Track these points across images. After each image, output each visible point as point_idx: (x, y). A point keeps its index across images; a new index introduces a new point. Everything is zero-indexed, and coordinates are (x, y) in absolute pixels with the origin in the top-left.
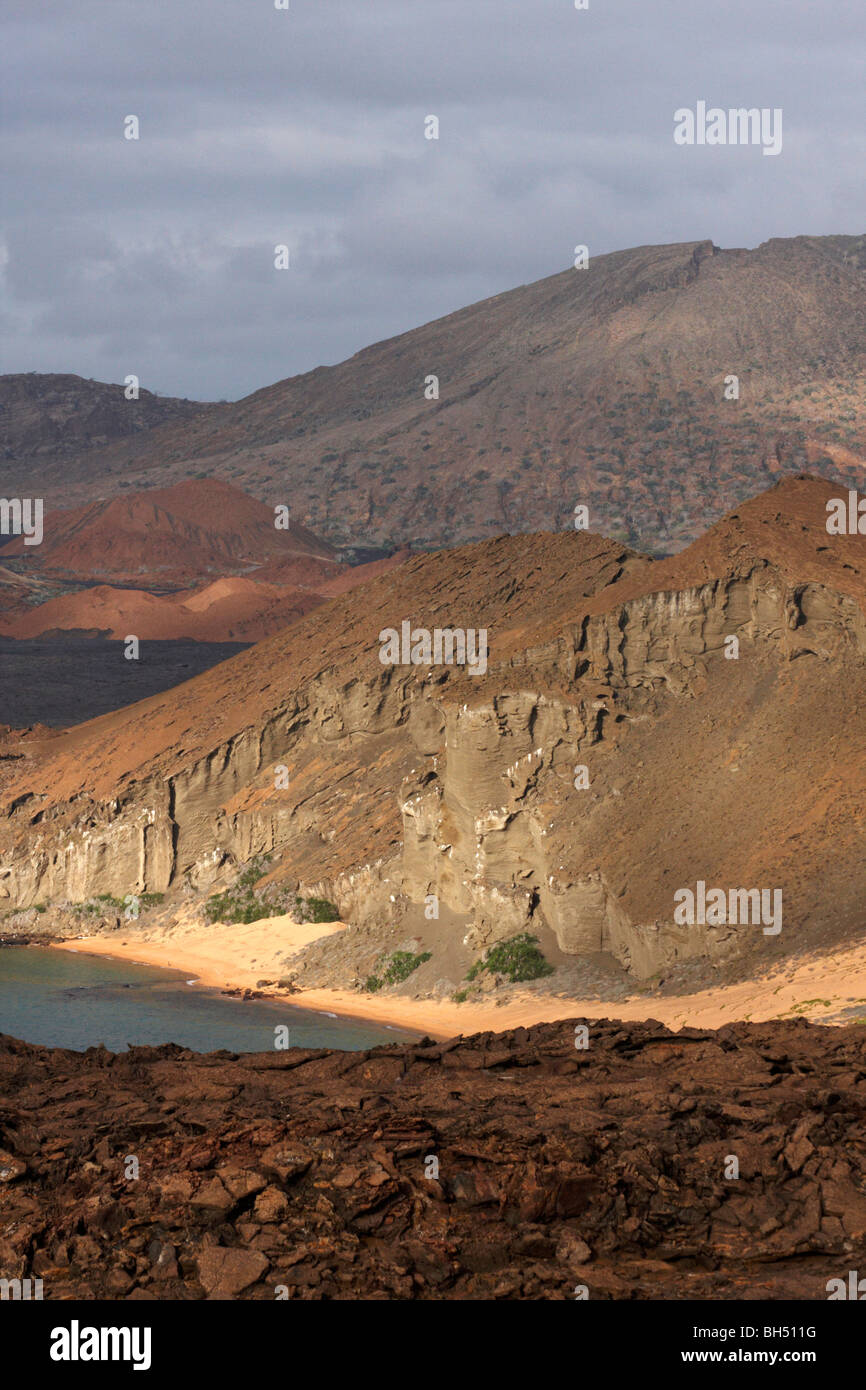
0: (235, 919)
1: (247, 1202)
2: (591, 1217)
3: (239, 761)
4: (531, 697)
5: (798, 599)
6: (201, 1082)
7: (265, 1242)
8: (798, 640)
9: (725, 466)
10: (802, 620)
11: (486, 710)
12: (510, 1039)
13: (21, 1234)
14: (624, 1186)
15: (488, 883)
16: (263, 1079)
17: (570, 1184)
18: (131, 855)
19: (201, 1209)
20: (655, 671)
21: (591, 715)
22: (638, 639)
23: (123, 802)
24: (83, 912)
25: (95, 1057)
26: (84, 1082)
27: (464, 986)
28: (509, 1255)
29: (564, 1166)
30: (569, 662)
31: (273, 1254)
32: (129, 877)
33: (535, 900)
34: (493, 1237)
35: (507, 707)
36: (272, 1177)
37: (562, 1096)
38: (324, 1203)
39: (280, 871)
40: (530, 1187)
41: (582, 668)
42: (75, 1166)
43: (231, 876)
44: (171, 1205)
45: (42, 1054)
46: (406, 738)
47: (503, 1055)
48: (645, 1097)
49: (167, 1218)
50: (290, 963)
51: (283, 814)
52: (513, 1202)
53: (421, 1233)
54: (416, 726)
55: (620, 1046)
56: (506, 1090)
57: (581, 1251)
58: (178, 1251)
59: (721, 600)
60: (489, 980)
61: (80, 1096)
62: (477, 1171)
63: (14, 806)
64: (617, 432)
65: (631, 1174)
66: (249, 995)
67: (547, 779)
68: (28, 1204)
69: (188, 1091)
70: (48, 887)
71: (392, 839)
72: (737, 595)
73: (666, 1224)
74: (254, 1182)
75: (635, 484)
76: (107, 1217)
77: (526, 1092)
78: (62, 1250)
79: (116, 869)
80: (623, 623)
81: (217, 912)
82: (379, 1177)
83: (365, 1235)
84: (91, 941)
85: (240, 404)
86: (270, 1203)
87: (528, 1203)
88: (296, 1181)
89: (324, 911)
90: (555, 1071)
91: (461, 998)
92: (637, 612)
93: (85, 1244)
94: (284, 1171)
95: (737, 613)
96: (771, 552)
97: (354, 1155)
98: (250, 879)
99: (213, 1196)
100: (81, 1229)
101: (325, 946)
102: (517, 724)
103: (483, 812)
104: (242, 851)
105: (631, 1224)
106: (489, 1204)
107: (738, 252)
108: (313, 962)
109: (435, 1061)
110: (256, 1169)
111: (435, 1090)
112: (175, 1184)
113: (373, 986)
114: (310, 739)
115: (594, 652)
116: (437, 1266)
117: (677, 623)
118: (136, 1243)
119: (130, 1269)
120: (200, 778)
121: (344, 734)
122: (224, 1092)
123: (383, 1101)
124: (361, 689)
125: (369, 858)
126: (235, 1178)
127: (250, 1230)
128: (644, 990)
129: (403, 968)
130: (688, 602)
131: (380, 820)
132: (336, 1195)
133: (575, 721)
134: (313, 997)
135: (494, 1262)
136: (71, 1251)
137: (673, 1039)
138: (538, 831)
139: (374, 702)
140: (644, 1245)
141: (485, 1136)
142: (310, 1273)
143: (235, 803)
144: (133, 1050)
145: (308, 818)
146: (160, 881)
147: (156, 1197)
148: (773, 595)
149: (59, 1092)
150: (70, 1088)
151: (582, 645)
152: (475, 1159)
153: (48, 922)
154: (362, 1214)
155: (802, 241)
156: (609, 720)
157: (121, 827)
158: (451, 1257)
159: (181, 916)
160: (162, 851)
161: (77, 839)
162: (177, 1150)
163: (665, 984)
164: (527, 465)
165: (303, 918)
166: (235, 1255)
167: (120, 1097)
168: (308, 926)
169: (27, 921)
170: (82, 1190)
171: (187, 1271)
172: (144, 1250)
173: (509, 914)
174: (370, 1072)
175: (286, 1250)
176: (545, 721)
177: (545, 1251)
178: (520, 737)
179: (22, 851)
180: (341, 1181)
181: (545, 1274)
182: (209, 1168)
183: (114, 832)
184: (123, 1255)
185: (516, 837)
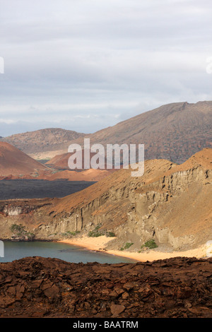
0: (94, 236)
1: (120, 295)
2: (192, 298)
3: (95, 205)
4: (154, 192)
5: (207, 173)
6: (103, 270)
7: (125, 303)
8: (206, 181)
9: (190, 146)
10: (207, 177)
11: (144, 195)
12: (165, 261)
13: (73, 301)
14: (198, 292)
15: (145, 229)
16: (116, 269)
17: (187, 291)
18: (73, 223)
19: (111, 297)
20: (178, 187)
21: (166, 196)
22: (175, 181)
23: (72, 213)
24: (64, 235)
25: (80, 265)
26: (79, 270)
27: (140, 250)
28: (175, 306)
29: (186, 288)
30: (161, 185)
31: (126, 306)
32: (73, 228)
33: (154, 233)
34: (172, 302)
35: (149, 194)
36: (126, 290)
37: (178, 273)
38: (136, 295)
39: (103, 227)
40: (179, 292)
41: (164, 186)
42: (83, 288)
43: (93, 228)
44: (104, 296)
45: (70, 264)
46: (128, 200)
47: (165, 264)
48: (195, 273)
49: (104, 298)
50: (105, 245)
51: (104, 215)
52: (175, 295)
53: (157, 302)
54: (130, 198)
55: (188, 263)
56: (167, 271)
57: (190, 305)
58: (106, 305)
59: (191, 172)
60: (145, 248)
61: (78, 272)
62: (168, 289)
63: (50, 214)
64: (168, 140)
65: (200, 289)
66: (97, 251)
67: (157, 209)
68: (74, 295)
69: (101, 272)
70: (57, 230)
71: (126, 221)
72: (194, 172)
73: (206, 299)
74: (122, 291)
75: (172, 150)
76: (91, 298)
77: (170, 271)
78: (82, 305)
79: (71, 226)
80: (172, 177)
81: (91, 235)
82: (148, 290)
83: (145, 302)
84: (65, 241)
85: (94, 134)
86: (125, 295)
87: (179, 295)
88: (131, 291)
89: (112, 235)
90: (175, 267)
91: (140, 252)
92: (174, 175)
93: (87, 304)
94: (128, 289)
95: (194, 175)
96: (201, 163)
97: (142, 286)
98: (97, 228)
99: (113, 294)
100: (86, 301)
101: (112, 242)
102: (151, 197)
103: (144, 215)
104: (96, 223)
105: (200, 300)
106: (171, 295)
107: (192, 104)
108: (110, 245)
109: (150, 265)
110: (122, 288)
111: (152, 272)
112: (105, 291)
113: (122, 250)
114: (109, 201)
115: (166, 183)
116: (160, 308)
117: (182, 177)
118: (97, 304)
119: (96, 309)
120: (87, 208)
121: (116, 199)
122: (108, 272)
123: (142, 274)
124: (119, 190)
125: (121, 224)
126: (118, 290)
127: (121, 301)
128: (176, 250)
129: (128, 246)
130: (185, 173)
131: (123, 217)
132: (139, 294)
133: (162, 197)
134: (110, 252)
135: (171, 308)
136: (84, 305)
137: (199, 261)
138: (155, 219)
139: (122, 193)
140: (203, 304)
141: (169, 281)
142: (134, 310)
143: (94, 213)
144: (88, 263)
145: (108, 216)
146: (79, 229)
147: (101, 294)
148: (202, 172)
149: (75, 272)
150: (76, 271)
151: (164, 182)
152: (167, 286)
153: (57, 237)
154: (144, 298)
155: (205, 102)
156: (169, 197)
157: (71, 218)
158: (163, 306)
159: (83, 236)
160: (80, 223)
161: (63, 220)
162: (105, 284)
163: (180, 249)
164: (151, 146)
165: (108, 236)
166: (118, 306)
167: (87, 273)
168: (109, 238)
169: (53, 237)
170: (85, 292)
171: (108, 309)
172: (99, 305)
173: (149, 235)
174: (137, 268)
175: (129, 305)
176: (157, 197)
177: (182, 305)
178: (151, 200)
179: (52, 223)
180: (140, 291)
181: (183, 310)
182: (112, 288)
183: (70, 219)
184: (95, 306)
185: (150, 220)
